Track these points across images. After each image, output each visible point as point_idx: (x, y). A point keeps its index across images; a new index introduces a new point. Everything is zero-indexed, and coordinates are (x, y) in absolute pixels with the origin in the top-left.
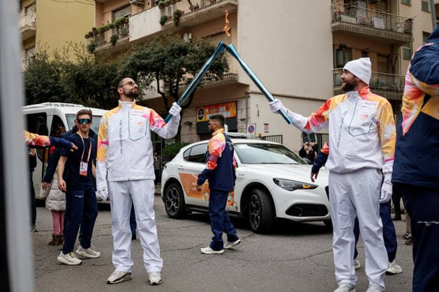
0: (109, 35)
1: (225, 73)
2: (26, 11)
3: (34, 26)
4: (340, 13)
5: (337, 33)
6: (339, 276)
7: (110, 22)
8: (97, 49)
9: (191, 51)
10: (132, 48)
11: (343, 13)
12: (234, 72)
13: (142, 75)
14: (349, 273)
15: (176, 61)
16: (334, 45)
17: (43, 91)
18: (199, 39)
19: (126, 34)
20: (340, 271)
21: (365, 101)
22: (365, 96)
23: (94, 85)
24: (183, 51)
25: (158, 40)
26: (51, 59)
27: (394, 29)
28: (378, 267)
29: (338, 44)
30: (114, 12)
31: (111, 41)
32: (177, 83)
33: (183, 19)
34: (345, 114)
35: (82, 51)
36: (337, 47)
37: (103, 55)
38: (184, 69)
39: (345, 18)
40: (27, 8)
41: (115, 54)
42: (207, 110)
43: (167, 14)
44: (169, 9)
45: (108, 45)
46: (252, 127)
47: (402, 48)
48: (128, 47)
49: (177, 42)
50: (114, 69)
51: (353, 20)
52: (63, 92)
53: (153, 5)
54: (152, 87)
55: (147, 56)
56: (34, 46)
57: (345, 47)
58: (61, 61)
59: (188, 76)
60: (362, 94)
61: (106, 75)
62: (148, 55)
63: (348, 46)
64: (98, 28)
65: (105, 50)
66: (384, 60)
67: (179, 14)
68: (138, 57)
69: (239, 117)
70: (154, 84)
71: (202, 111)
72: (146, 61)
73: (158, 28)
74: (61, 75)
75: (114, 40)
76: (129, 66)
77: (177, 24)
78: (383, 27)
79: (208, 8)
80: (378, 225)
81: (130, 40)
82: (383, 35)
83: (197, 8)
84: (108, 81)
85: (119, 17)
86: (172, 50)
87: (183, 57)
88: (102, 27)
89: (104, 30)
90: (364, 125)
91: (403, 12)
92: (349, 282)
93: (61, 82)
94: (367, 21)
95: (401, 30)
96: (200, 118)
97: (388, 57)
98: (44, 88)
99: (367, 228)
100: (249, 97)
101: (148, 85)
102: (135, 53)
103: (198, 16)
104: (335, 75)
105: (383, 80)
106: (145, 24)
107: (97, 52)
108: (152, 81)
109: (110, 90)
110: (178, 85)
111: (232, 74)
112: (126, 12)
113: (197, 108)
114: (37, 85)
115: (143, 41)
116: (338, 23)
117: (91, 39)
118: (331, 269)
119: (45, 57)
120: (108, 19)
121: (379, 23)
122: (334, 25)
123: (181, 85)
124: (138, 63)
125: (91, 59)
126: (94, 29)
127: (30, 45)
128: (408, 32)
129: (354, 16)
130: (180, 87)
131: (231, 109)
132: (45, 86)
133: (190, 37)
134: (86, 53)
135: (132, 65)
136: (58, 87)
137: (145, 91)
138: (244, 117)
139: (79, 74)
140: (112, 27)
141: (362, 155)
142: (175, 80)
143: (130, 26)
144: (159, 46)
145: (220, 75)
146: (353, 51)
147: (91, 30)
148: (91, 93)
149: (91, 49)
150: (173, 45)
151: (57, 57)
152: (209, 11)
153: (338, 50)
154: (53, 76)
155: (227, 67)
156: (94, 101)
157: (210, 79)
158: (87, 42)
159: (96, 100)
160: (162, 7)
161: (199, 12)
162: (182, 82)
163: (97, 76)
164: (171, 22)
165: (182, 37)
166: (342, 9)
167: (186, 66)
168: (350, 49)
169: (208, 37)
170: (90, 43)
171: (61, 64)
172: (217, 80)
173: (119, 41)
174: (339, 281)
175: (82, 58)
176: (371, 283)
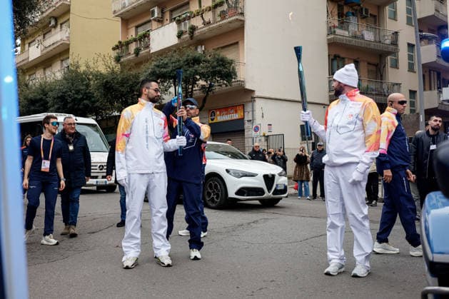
0: (133, 47)
1: (233, 80)
2: (61, 27)
3: (69, 40)
4: (334, 27)
5: (332, 44)
6: (330, 255)
7: (134, 36)
8: (122, 60)
9: (204, 61)
10: (153, 58)
11: (337, 27)
12: (242, 80)
13: (162, 82)
14: (338, 254)
15: (191, 69)
16: (329, 55)
17: (76, 96)
18: (211, 50)
19: (147, 46)
20: (331, 251)
21: (353, 102)
22: (353, 98)
23: (120, 91)
24: (196, 61)
25: (175, 51)
26: (83, 69)
27: (382, 41)
28: (363, 250)
29: (333, 54)
30: (137, 27)
31: (134, 53)
32: (192, 89)
33: (197, 33)
34: (336, 115)
35: (109, 62)
36: (332, 57)
37: (128, 65)
38: (198, 77)
39: (338, 31)
40: (61, 24)
41: (138, 64)
42: (218, 113)
43: (183, 29)
44: (185, 25)
45: (132, 56)
46: (257, 127)
47: (389, 57)
48: (149, 57)
49: (191, 53)
50: (137, 77)
51: (346, 33)
52: (93, 97)
53: (171, 21)
54: (170, 93)
55: (165, 66)
56: (69, 58)
57: (339, 57)
58: (91, 70)
59: (201, 82)
60: (351, 96)
61: (130, 83)
62: (167, 64)
63: (342, 55)
64: (123, 41)
65: (129, 60)
66: (373, 68)
67: (193, 29)
68: (158, 66)
69: (246, 119)
70: (172, 90)
71: (213, 114)
72: (165, 70)
73: (175, 41)
74: (92, 82)
75: (137, 52)
76: (150, 74)
77: (192, 37)
78: (372, 39)
79: (218, 23)
80: (362, 213)
81: (151, 52)
82: (372, 46)
83: (209, 23)
84: (132, 87)
85: (141, 31)
86: (187, 60)
87: (197, 66)
88: (127, 40)
89: (128, 43)
90: (349, 123)
91: (390, 26)
92: (339, 261)
93: (92, 89)
94: (358, 34)
95: (388, 42)
96: (212, 120)
97: (376, 65)
98: (77, 94)
99: (353, 215)
100: (254, 101)
101: (166, 90)
102: (155, 63)
103: (210, 30)
104: (330, 82)
105: (373, 86)
106: (164, 37)
107: (122, 62)
108: (170, 87)
109: (134, 95)
110: (192, 90)
111: (240, 81)
112: (147, 27)
113: (210, 110)
114: (71, 91)
115: (162, 53)
116: (332, 36)
117: (117, 51)
118: (324, 250)
119: (78, 67)
120: (132, 34)
121: (369, 36)
122: (329, 37)
123: (196, 90)
124: (158, 72)
125: (118, 68)
126: (120, 42)
127: (65, 57)
128: (395, 43)
129: (347, 29)
130: (194, 92)
131: (239, 112)
132: (78, 92)
133: (203, 49)
134: (113, 63)
135: (153, 73)
136: (89, 93)
137: (164, 96)
138: (251, 119)
139: (107, 82)
140: (135, 40)
141: (348, 151)
142: (190, 87)
143: (151, 40)
144: (176, 56)
145: (229, 81)
146: (346, 60)
147: (117, 43)
148: (116, 98)
149: (118, 59)
150: (188, 56)
151: (88, 67)
152: (220, 26)
153: (332, 60)
154: (85, 83)
155: (235, 74)
156: (120, 105)
157: (221, 86)
158: (114, 54)
159: (122, 104)
160: (179, 22)
161: (211, 26)
162: (196, 88)
163: (123, 83)
164: (186, 36)
165: (196, 49)
166: (337, 24)
167: (200, 74)
168: (343, 58)
169: (218, 48)
170: (116, 55)
171: (91, 73)
172: (226, 86)
173: (141, 53)
174: (330, 261)
175: (109, 67)
176: (357, 263)
